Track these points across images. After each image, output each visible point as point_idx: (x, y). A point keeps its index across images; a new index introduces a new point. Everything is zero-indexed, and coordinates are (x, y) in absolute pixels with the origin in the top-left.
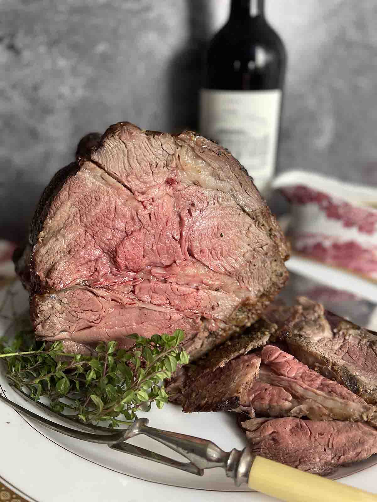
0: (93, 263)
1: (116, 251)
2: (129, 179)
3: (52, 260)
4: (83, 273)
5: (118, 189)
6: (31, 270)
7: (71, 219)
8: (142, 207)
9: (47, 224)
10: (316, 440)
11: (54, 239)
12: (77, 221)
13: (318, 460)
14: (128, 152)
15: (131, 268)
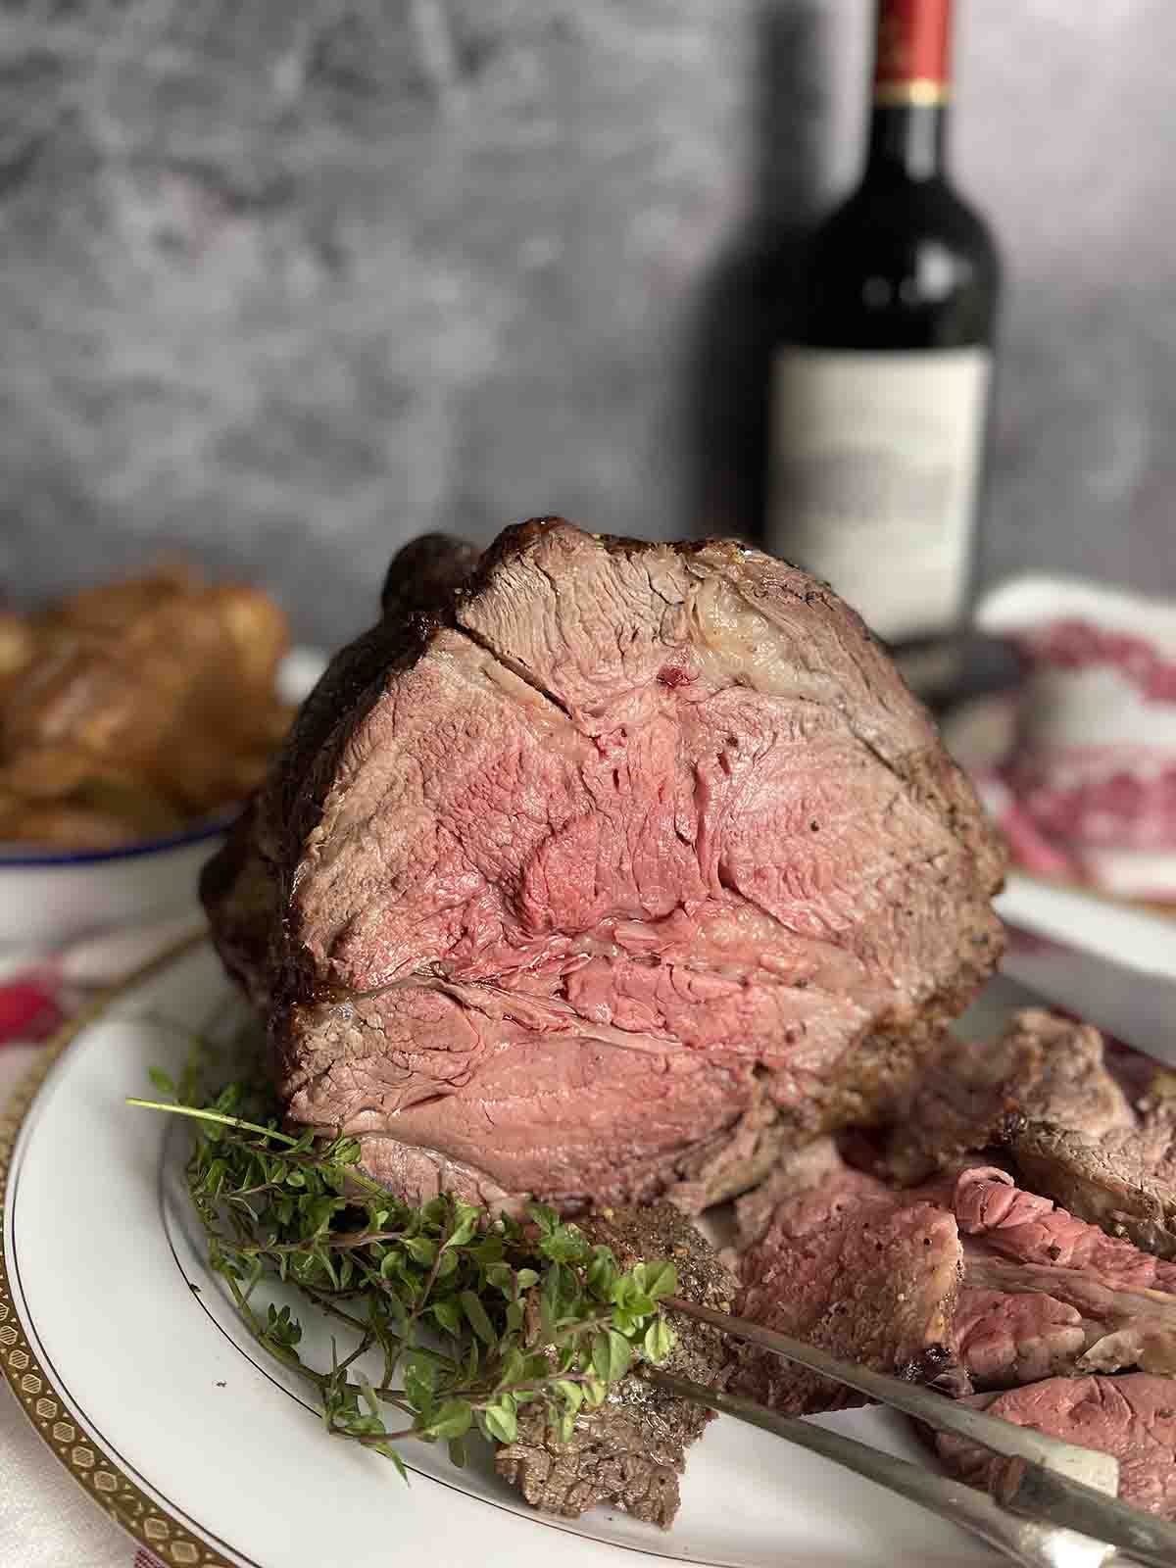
0: (457, 914)
1: (523, 879)
2: (559, 675)
3: (346, 907)
4: (431, 941)
5: (528, 704)
6: (287, 936)
7: (398, 790)
8: (596, 751)
9: (332, 804)
10: (1148, 1431)
11: (353, 847)
12: (414, 794)
13: (1157, 1487)
14: (558, 603)
15: (561, 925)
